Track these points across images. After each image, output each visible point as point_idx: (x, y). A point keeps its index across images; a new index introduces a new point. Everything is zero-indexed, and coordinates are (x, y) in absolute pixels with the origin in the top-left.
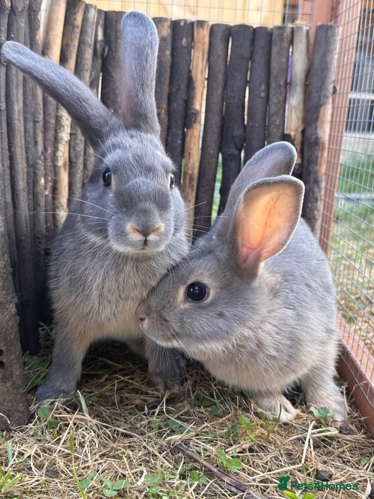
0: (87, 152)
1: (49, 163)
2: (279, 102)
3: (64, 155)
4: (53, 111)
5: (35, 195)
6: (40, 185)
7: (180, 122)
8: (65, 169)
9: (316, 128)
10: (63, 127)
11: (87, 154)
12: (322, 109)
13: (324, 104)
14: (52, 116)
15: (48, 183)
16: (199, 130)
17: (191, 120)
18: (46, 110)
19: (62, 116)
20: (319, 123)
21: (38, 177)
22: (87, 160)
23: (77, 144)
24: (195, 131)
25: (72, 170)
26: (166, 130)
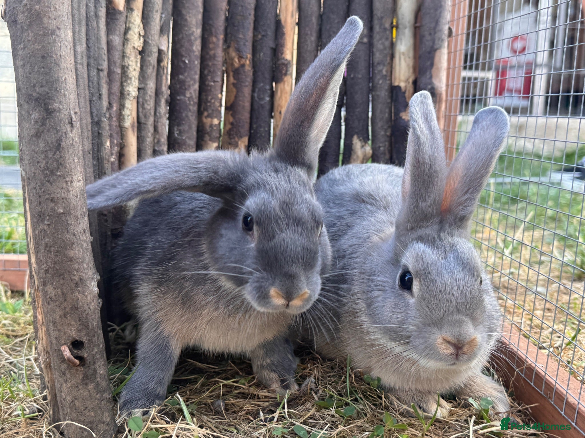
0: (158, 111)
1: (115, 123)
2: (385, 48)
3: (131, 113)
4: (119, 58)
5: (100, 160)
6: (105, 148)
7: (267, 75)
8: (133, 130)
9: (431, 77)
10: (131, 79)
11: (158, 114)
12: (438, 53)
13: (440, 48)
14: (118, 64)
15: (114, 147)
16: (290, 83)
17: (281, 72)
18: (110, 57)
19: (129, 65)
20: (434, 71)
21: (103, 138)
22: (157, 122)
23: (146, 101)
24: (286, 85)
25: (140, 132)
26: (251, 84)
